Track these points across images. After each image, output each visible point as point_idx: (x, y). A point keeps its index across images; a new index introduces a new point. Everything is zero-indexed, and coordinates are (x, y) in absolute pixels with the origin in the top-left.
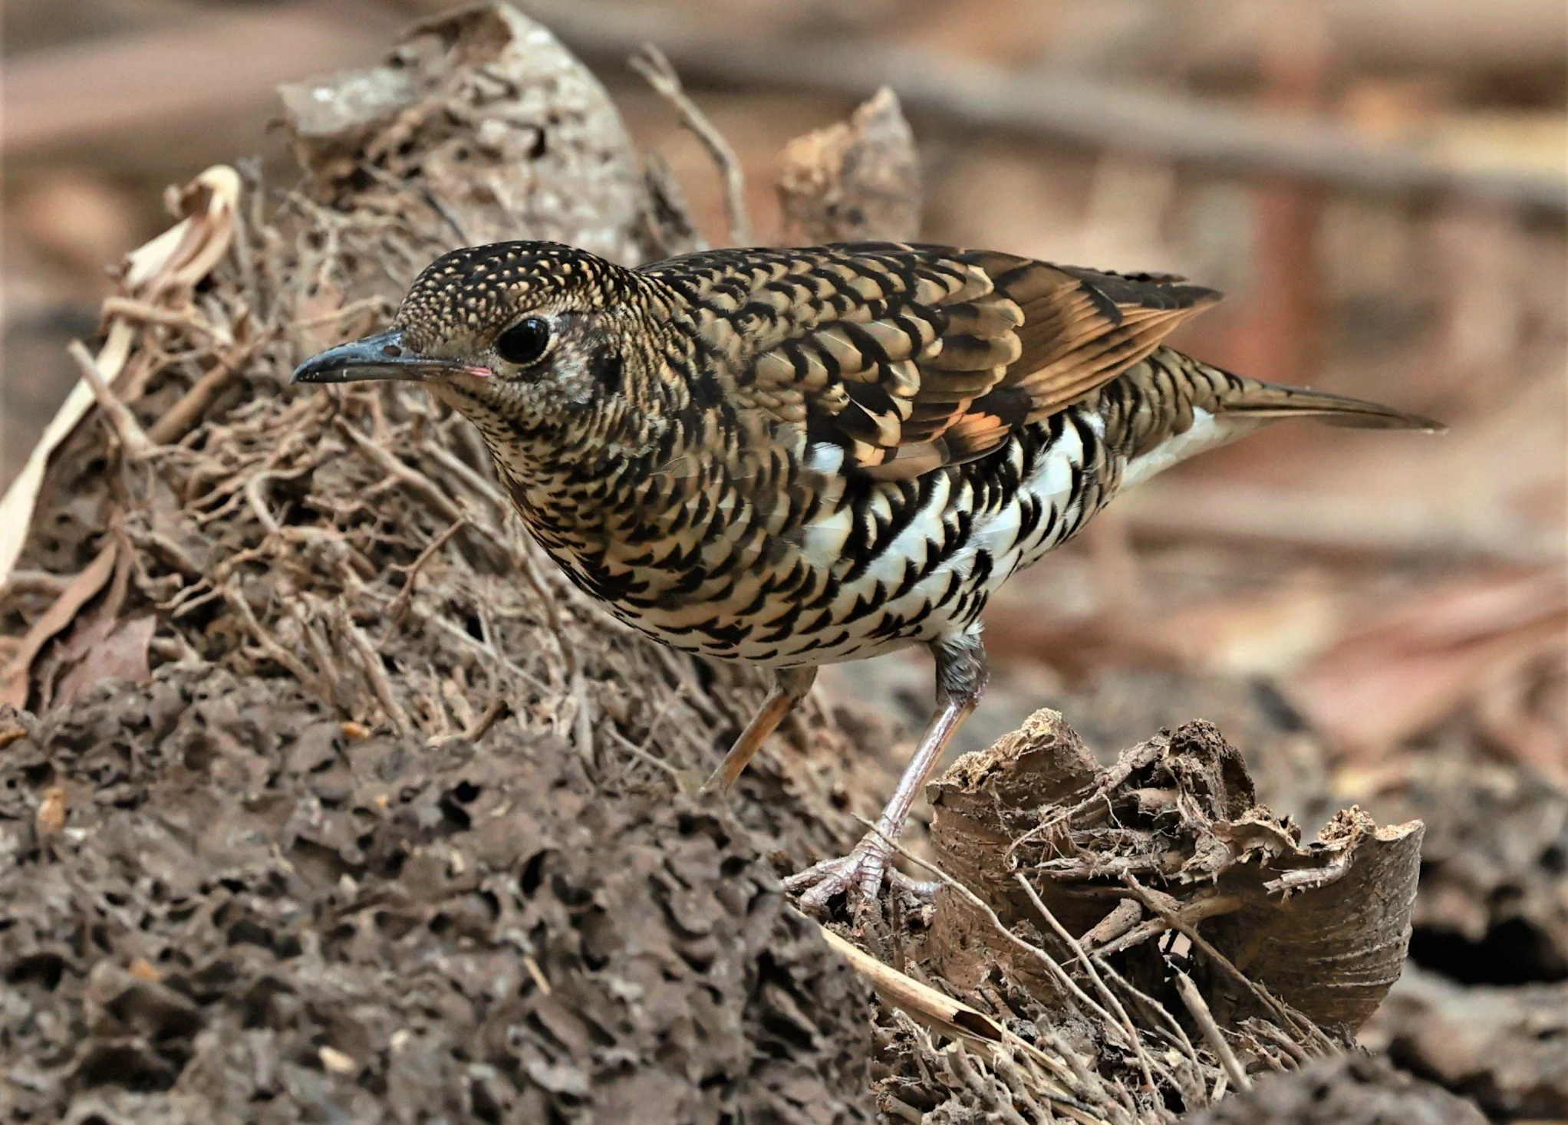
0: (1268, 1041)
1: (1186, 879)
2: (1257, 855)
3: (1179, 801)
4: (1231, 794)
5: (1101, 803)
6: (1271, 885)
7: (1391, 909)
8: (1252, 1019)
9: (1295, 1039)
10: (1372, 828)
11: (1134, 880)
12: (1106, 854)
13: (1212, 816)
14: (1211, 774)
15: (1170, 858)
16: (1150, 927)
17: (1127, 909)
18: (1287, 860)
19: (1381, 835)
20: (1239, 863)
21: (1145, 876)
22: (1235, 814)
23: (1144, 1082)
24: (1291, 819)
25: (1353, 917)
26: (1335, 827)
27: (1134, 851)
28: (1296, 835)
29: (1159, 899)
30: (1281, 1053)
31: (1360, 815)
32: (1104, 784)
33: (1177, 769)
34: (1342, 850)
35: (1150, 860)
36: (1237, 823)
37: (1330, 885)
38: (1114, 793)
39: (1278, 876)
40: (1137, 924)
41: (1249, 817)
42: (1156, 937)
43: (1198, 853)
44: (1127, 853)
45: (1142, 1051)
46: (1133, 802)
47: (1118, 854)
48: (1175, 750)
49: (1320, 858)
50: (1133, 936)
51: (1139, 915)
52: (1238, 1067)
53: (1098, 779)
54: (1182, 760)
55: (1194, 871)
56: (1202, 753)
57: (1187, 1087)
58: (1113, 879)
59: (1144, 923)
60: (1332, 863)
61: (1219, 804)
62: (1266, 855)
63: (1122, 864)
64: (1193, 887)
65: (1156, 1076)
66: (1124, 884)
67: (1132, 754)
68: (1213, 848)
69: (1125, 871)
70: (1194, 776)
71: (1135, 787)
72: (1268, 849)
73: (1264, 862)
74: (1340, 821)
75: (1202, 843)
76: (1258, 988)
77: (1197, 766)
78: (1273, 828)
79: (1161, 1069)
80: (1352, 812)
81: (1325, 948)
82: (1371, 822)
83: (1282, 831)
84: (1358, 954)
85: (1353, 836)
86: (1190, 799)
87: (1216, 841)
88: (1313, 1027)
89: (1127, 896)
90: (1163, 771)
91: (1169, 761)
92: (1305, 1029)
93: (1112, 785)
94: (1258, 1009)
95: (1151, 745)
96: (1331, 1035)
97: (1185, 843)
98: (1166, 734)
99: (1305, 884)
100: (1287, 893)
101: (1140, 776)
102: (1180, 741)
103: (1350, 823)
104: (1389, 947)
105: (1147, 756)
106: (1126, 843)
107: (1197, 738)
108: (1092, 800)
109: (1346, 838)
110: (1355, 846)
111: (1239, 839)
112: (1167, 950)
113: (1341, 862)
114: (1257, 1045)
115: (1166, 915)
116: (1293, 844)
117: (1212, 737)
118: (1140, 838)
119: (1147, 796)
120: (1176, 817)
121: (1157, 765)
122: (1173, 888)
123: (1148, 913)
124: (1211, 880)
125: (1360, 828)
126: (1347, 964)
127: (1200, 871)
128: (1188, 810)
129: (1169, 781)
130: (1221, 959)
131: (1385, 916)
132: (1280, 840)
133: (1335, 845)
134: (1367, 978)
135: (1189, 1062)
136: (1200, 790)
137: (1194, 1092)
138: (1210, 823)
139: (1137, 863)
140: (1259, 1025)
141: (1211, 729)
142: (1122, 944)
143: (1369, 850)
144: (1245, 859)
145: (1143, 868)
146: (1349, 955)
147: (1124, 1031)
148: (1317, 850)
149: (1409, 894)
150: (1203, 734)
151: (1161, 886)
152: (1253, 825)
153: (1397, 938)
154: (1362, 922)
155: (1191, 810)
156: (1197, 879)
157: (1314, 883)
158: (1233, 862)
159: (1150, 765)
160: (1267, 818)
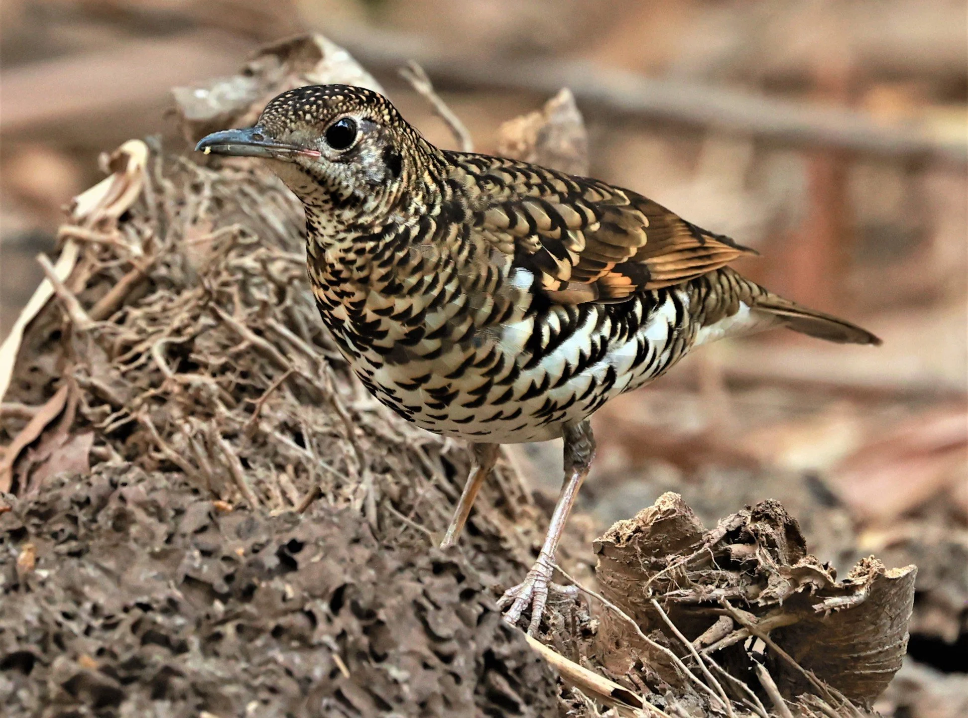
0: (816, 709)
1: (762, 603)
2: (808, 587)
3: (757, 552)
4: (791, 548)
5: (707, 553)
6: (817, 607)
7: (895, 622)
8: (805, 694)
9: (834, 707)
10: (882, 570)
11: (728, 604)
12: (710, 587)
13: (779, 562)
14: (778, 535)
15: (752, 589)
16: (739, 635)
17: (724, 623)
18: (828, 591)
19: (889, 574)
20: (796, 593)
21: (735, 601)
22: (794, 561)
24: (830, 564)
25: (871, 628)
26: (859, 569)
27: (728, 585)
28: (834, 575)
29: (744, 616)
31: (875, 561)
32: (708, 541)
33: (756, 532)
34: (864, 584)
35: (738, 591)
36: (795, 566)
37: (856, 607)
38: (715, 547)
39: (822, 601)
40: (731, 633)
41: (802, 563)
42: (743, 641)
43: (770, 586)
44: (724, 586)
45: (734, 715)
46: (727, 553)
47: (718, 587)
48: (754, 519)
49: (849, 590)
50: (728, 640)
51: (731, 627)
53: (705, 538)
54: (758, 525)
55: (768, 598)
56: (773, 521)
58: (714, 603)
59: (735, 632)
60: (857, 593)
61: (783, 552)
62: (814, 587)
63: (721, 593)
64: (766, 608)
66: (721, 606)
67: (726, 522)
68: (779, 583)
69: (722, 598)
70: (767, 536)
71: (729, 543)
72: (815, 584)
73: (813, 592)
74: (862, 565)
75: (772, 580)
76: (810, 675)
77: (769, 529)
78: (818, 570)
80: (870, 560)
81: (853, 648)
82: (882, 566)
83: (824, 572)
84: (874, 652)
85: (871, 575)
86: (764, 551)
87: (782, 578)
88: (845, 700)
89: (724, 614)
90: (747, 533)
91: (750, 526)
92: (840, 701)
93: (713, 542)
94: (810, 688)
95: (739, 516)
96: (857, 705)
97: (761, 580)
98: (749, 508)
99: (839, 606)
100: (828, 612)
101: (732, 536)
102: (758, 513)
103: (868, 566)
104: (895, 647)
105: (737, 523)
106: (723, 580)
107: (768, 511)
108: (700, 551)
109: (866, 576)
110: (872, 581)
111: (796, 577)
112: (750, 649)
113: (862, 593)
114: (808, 712)
115: (749, 627)
116: (831, 580)
117: (779, 510)
118: (732, 576)
119: (736, 549)
120: (755, 563)
121: (743, 529)
122: (753, 609)
123: (737, 625)
124: (778, 603)
125: (875, 570)
126: (867, 658)
127: (771, 598)
128: (763, 558)
129: (750, 539)
130: (784, 655)
131: (891, 627)
132: (823, 578)
133: (859, 581)
134: (879, 668)
136: (771, 545)
138: (777, 567)
139: (730, 593)
140: (810, 699)
141: (778, 506)
142: (721, 645)
143: (881, 584)
144: (800, 590)
145: (734, 596)
146: (869, 653)
147: (722, 702)
148: (847, 584)
149: (908, 613)
150: (773, 509)
151: (745, 608)
152: (805, 568)
153: (899, 642)
154: (876, 632)
155: (765, 558)
156: (769, 603)
157: (845, 605)
158: (793, 592)
159: (738, 529)
160: (814, 564)
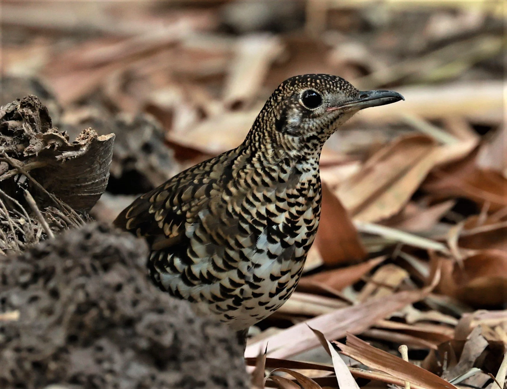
0: (56, 215)
1: (26, 155)
2: (53, 146)
3: (23, 125)
4: (43, 123)
6: (58, 157)
7: (102, 166)
8: (50, 207)
9: (66, 215)
10: (96, 136)
11: (6, 155)
13: (36, 131)
14: (35, 115)
15: (20, 147)
16: (12, 172)
17: (3, 165)
18: (65, 148)
19: (100, 139)
20: (46, 149)
21: (10, 153)
22: (44, 130)
23: (10, 230)
24: (66, 133)
25: (88, 169)
26: (82, 135)
27: (6, 144)
28: (68, 138)
29: (15, 162)
30: (60, 220)
31: (92, 131)
33: (23, 113)
34: (85, 144)
35: (12, 147)
36: (46, 134)
37: (80, 157)
39: (61, 154)
40: (7, 171)
41: (50, 132)
42: (13, 176)
43: (31, 145)
44: (3, 144)
45: (10, 219)
46: (6, 126)
48: (22, 107)
49: (77, 147)
50: (6, 175)
51: (7, 168)
52: (47, 225)
54: (25, 110)
55: (29, 152)
56: (33, 108)
57: (27, 232)
59: (9, 171)
60: (81, 149)
61: (38, 126)
62: (57, 146)
63: (2, 149)
64: (28, 157)
65: (15, 228)
66: (2, 156)
67: (6, 108)
68: (36, 143)
69: (3, 151)
70: (29, 116)
71: (7, 120)
72: (57, 144)
73: (56, 149)
74: (84, 133)
75: (32, 141)
76: (52, 196)
77: (31, 113)
78: (59, 136)
79: (17, 225)
80: (89, 130)
81: (78, 181)
82: (96, 134)
83: (62, 137)
84: (90, 183)
85: (89, 139)
86: (28, 125)
87: (37, 140)
88: (72, 210)
89: (4, 160)
90: (18, 114)
91: (20, 110)
92: (70, 211)
94: (52, 203)
95: (13, 104)
96: (79, 213)
97: (26, 141)
98: (19, 100)
99: (71, 157)
100: (64, 160)
101: (9, 116)
102: (24, 103)
103: (88, 134)
104: (101, 181)
105: (11, 108)
106: (3, 141)
107: (30, 102)
109: (87, 140)
110: (90, 143)
111: (47, 139)
112: (17, 181)
113: (84, 149)
114: (52, 217)
115: (18, 168)
116: (66, 142)
117: (36, 101)
118: (8, 139)
119: (11, 123)
120: (23, 131)
121: (15, 112)
122: (21, 158)
123: (11, 167)
124: (35, 155)
125: (92, 136)
126: (85, 187)
127: (31, 152)
128: (27, 128)
129: (20, 118)
130: (38, 184)
131: (100, 169)
132: (62, 140)
133: (83, 142)
135: (28, 224)
136: (31, 121)
137: (29, 234)
138: (35, 134)
139: (7, 148)
140: (52, 209)
141: (36, 99)
142: (1, 179)
143: (95, 144)
144: (48, 147)
145: (10, 150)
146: (86, 183)
147: (2, 211)
148: (76, 144)
149: (109, 161)
150: (33, 101)
151: (16, 157)
152: (52, 135)
153: (104, 177)
154: (91, 171)
155: (28, 129)
156: (30, 154)
157: (74, 156)
158: (44, 148)
159: (13, 112)
160: (57, 132)
